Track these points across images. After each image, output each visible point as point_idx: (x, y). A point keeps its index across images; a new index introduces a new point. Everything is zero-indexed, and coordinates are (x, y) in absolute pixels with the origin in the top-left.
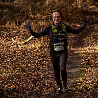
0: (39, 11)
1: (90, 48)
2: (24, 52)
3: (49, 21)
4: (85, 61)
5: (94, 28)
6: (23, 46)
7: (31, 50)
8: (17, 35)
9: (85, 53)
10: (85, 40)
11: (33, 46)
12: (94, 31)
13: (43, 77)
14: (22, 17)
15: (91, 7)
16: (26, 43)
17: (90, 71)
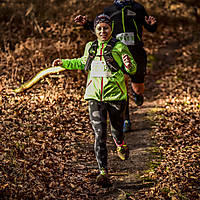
0: (55, 16)
1: (173, 101)
2: (21, 112)
3: (79, 39)
4: (159, 131)
5: (181, 54)
6: (19, 99)
7: (37, 107)
8: (5, 74)
9: (161, 113)
10: (161, 83)
11: (42, 97)
12: (182, 61)
13: (64, 170)
14: (16, 32)
15: (173, 7)
16: (25, 91)
17: (172, 154)
